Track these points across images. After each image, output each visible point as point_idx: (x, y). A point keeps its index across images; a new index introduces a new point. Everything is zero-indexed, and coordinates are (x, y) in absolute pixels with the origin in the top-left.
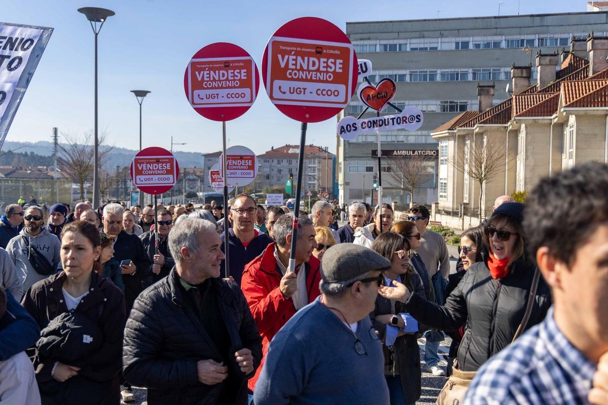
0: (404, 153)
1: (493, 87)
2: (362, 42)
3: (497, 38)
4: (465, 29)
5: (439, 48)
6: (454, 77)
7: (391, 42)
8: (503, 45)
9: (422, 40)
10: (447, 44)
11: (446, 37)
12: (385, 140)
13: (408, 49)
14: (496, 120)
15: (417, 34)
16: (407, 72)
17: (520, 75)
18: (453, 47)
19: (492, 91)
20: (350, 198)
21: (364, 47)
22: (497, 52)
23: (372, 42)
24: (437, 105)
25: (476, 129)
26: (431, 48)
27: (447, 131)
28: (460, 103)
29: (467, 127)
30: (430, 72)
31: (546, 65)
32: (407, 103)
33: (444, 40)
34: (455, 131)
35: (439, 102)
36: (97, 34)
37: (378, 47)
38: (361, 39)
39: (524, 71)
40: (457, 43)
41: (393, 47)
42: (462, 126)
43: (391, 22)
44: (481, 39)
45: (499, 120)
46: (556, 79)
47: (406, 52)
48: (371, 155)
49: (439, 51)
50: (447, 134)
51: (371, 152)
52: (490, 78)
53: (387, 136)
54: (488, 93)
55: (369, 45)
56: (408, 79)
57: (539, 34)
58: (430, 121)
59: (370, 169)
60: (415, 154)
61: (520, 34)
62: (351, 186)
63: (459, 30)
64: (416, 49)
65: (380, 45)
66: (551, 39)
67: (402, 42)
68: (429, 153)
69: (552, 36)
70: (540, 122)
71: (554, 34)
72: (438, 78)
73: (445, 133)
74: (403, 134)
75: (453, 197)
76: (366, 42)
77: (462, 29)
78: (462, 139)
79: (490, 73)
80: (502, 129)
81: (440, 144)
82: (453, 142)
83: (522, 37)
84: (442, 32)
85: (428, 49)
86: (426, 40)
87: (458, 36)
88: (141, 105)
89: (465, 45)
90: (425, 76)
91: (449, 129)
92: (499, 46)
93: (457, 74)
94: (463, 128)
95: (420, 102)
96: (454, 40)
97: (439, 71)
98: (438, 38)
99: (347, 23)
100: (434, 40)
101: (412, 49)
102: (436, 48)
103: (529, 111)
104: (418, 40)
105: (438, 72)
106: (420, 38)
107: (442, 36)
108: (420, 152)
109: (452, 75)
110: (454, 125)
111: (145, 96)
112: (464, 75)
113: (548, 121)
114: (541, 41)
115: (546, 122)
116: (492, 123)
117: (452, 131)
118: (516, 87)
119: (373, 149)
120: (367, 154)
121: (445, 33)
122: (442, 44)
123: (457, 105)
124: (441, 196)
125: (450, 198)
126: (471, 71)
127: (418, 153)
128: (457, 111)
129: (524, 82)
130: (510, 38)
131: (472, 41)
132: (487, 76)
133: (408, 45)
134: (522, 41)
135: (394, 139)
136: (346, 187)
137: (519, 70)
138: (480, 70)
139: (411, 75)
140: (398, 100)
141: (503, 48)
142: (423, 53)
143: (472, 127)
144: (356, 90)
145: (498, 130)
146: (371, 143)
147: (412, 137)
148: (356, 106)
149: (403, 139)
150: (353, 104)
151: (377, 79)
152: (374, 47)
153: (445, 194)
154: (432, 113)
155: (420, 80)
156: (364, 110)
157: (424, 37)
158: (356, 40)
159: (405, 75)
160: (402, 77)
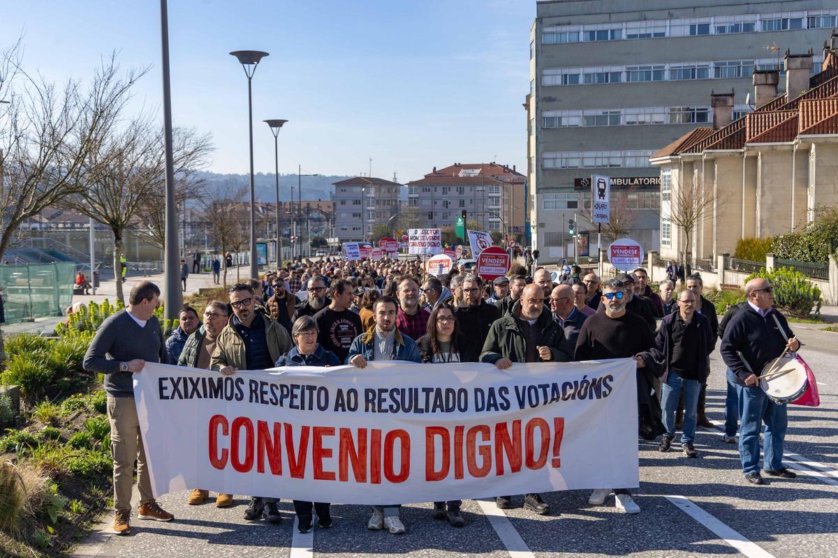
0: (619, 182)
1: (732, 95)
2: (559, 29)
3: (749, 18)
4: (704, 7)
5: (667, 35)
6: (690, 73)
7: (600, 27)
8: (758, 27)
9: (643, 24)
10: (679, 28)
11: (677, 18)
12: (593, 165)
13: (624, 37)
14: (729, 144)
15: (636, 16)
16: (622, 69)
17: (764, 82)
18: (687, 31)
19: (730, 101)
20: (545, 246)
21: (562, 35)
22: (750, 39)
23: (574, 28)
24: (664, 113)
25: (704, 154)
26: (656, 35)
27: (668, 157)
28: (697, 110)
29: (693, 152)
30: (654, 67)
31: (797, 69)
32: (623, 111)
33: (674, 22)
34: (679, 157)
35: (668, 110)
36: (250, 79)
37: (581, 34)
38: (558, 25)
39: (769, 75)
40: (693, 27)
41: (603, 34)
42: (686, 152)
44: (727, 20)
45: (732, 145)
46: (811, 87)
47: (620, 40)
48: (574, 186)
49: (667, 38)
50: (670, 161)
51: (573, 181)
52: (739, 75)
53: (596, 158)
55: (570, 33)
56: (624, 78)
57: (808, 10)
58: (651, 136)
59: (572, 205)
60: (635, 183)
61: (782, 11)
62: (547, 229)
63: (694, 8)
64: (635, 36)
65: (584, 32)
66: (826, 17)
67: (615, 26)
68: (654, 182)
69: (827, 12)
70: (779, 148)
71: (830, 9)
72: (667, 76)
73: (666, 159)
74: (619, 155)
75: (679, 243)
76: (564, 29)
77: (699, 7)
78: (689, 166)
79: (739, 67)
80: (737, 155)
81: (663, 174)
82: (677, 171)
83: (785, 16)
84: (671, 11)
85: (652, 36)
86: (649, 23)
87: (694, 17)
88: (276, 137)
89: (704, 29)
90: (648, 74)
91: (672, 155)
92: (752, 29)
93: (694, 70)
94: (688, 154)
95: (642, 110)
96: (688, 22)
97: (667, 67)
98: (665, 19)
99: (538, 3)
100: (660, 23)
101: (629, 36)
102: (664, 34)
103: (764, 135)
104: (637, 24)
106: (640, 20)
107: (671, 17)
108: (641, 180)
109: (686, 71)
110: (678, 148)
111: (281, 126)
112: (703, 70)
113: (789, 148)
114: (812, 21)
115: (786, 148)
116: (723, 148)
117: (675, 157)
118: (759, 98)
119: (577, 178)
120: (569, 183)
121: (675, 13)
122: (672, 28)
123: (693, 114)
124: (664, 242)
125: (675, 246)
126: (712, 64)
127: (639, 181)
128: (693, 121)
129: (770, 91)
130: (767, 16)
131: (713, 23)
132: (735, 73)
133: (624, 31)
134: (785, 20)
135: (605, 162)
136: (541, 229)
137: (763, 75)
138: (725, 64)
139: (628, 72)
140: (611, 108)
141: (757, 32)
142: (645, 42)
143: (699, 152)
144: (553, 95)
145: (731, 156)
146: (574, 169)
147: (630, 159)
148: (553, 118)
149: (618, 162)
150: (547, 114)
151: (581, 80)
152: (576, 35)
153: (669, 240)
154: (659, 125)
155: (641, 79)
156: (564, 122)
157: (645, 19)
158: (551, 25)
159: (620, 73)
160: (616, 75)
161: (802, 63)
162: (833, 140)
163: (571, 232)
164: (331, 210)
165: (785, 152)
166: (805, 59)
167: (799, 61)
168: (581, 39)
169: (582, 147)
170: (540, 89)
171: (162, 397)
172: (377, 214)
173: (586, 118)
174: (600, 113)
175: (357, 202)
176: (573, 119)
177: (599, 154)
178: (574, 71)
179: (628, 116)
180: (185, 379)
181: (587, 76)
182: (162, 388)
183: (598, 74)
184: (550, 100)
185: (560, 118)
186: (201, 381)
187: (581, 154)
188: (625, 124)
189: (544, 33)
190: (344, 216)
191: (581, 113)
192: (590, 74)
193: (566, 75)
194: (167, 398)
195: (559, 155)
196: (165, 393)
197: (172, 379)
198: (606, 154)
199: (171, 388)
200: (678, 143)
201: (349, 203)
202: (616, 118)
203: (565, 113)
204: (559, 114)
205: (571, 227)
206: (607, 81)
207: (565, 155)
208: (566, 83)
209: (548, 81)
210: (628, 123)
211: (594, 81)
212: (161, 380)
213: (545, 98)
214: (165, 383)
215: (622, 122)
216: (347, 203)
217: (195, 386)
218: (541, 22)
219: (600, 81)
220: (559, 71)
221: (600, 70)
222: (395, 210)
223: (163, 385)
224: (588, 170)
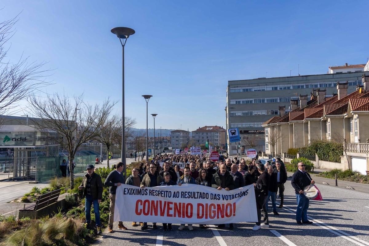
0: (253, 131)
1: (285, 107)
2: (235, 88)
3: (289, 85)
4: (276, 82)
5: (265, 90)
7: (246, 88)
8: (291, 88)
9: (259, 87)
10: (269, 88)
11: (268, 85)
12: (245, 126)
13: (253, 90)
14: (284, 121)
15: (257, 84)
16: (253, 99)
17: (294, 103)
18: (271, 89)
19: (284, 109)
20: (232, 150)
21: (236, 90)
22: (289, 91)
23: (239, 88)
24: (265, 112)
25: (277, 124)
28: (275, 111)
30: (262, 99)
31: (303, 100)
32: (253, 111)
33: (267, 86)
37: (241, 90)
38: (234, 87)
39: (295, 102)
40: (273, 88)
41: (247, 90)
43: (246, 80)
44: (282, 86)
46: (307, 105)
47: (252, 92)
48: (240, 133)
54: (283, 109)
56: (253, 102)
57: (306, 83)
58: (262, 119)
60: (257, 132)
61: (298, 84)
63: (273, 83)
66: (311, 85)
67: (250, 88)
69: (311, 84)
70: (299, 122)
71: (312, 83)
72: (266, 101)
73: (266, 125)
74: (253, 124)
78: (273, 128)
79: (286, 99)
80: (287, 124)
81: (265, 129)
82: (270, 128)
83: (299, 85)
84: (267, 83)
85: (261, 90)
86: (260, 87)
87: (273, 85)
89: (276, 88)
90: (260, 101)
92: (290, 88)
93: (273, 100)
94: (273, 124)
95: (259, 111)
96: (271, 86)
97: (266, 99)
99: (228, 81)
100: (263, 87)
101: (255, 90)
102: (264, 90)
103: (295, 118)
104: (257, 87)
107: (266, 85)
109: (271, 100)
110: (270, 122)
112: (276, 100)
113: (302, 122)
114: (307, 86)
115: (301, 122)
117: (269, 124)
118: (292, 108)
119: (241, 130)
121: (268, 84)
122: (267, 88)
124: (267, 149)
125: (270, 150)
126: (279, 98)
127: (259, 131)
128: (274, 114)
129: (295, 106)
130: (294, 85)
131: (279, 87)
132: (285, 100)
133: (253, 89)
134: (299, 86)
135: (249, 126)
136: (230, 145)
137: (294, 101)
138: (282, 98)
139: (255, 100)
140: (250, 111)
142: (259, 92)
145: (285, 124)
146: (240, 128)
147: (256, 125)
148: (233, 113)
149: (252, 126)
151: (241, 103)
152: (239, 90)
153: (268, 148)
154: (264, 115)
155: (258, 102)
156: (237, 114)
157: (259, 86)
158: (232, 87)
159: (252, 101)
160: (251, 101)
161: (305, 98)
162: (315, 120)
163: (239, 146)
164: (170, 139)
165: (301, 123)
166: (305, 97)
167: (304, 97)
168: (241, 91)
169: (242, 122)
170: (229, 106)
171: (124, 194)
172: (183, 140)
173: (243, 113)
174: (247, 112)
175: (177, 137)
176: (239, 113)
177: (247, 123)
178: (239, 100)
179: (255, 113)
180: (131, 189)
181: (243, 101)
182: (125, 191)
184: (232, 108)
185: (235, 113)
186: (135, 190)
187: (241, 124)
189: (231, 90)
190: (173, 141)
191: (241, 112)
192: (244, 101)
193: (237, 101)
194: (126, 194)
195: (235, 124)
197: (128, 189)
198: (249, 123)
199: (127, 191)
200: (270, 120)
201: (175, 137)
202: (251, 113)
203: (237, 112)
204: (235, 112)
205: (239, 145)
206: (249, 103)
207: (237, 124)
208: (237, 103)
209: (232, 103)
210: (255, 115)
211: (245, 103)
214: (126, 190)
215: (253, 115)
217: (134, 191)
218: (229, 86)
219: (247, 103)
220: (235, 100)
221: (246, 100)
222: (188, 139)
223: (125, 190)
224: (243, 128)
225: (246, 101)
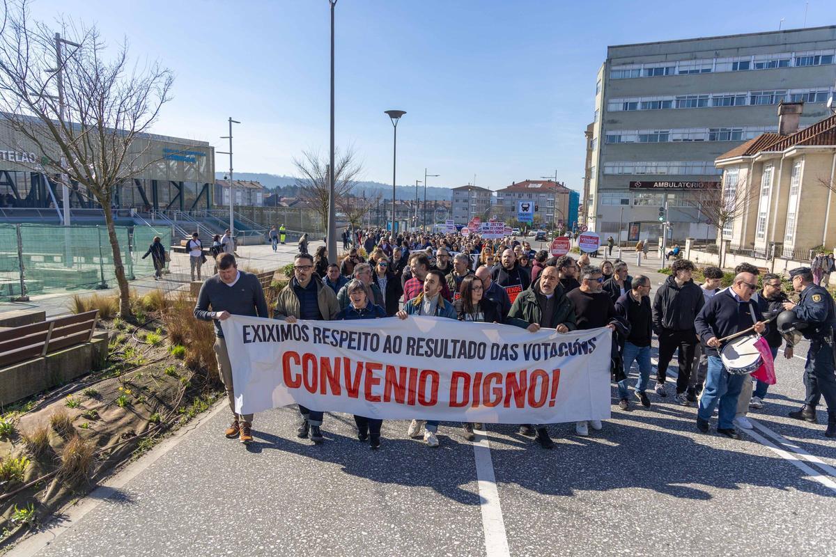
0: (666, 185)
2: (624, 67)
3: (785, 56)
4: (746, 48)
5: (713, 70)
6: (729, 101)
7: (657, 66)
8: (793, 63)
9: (693, 62)
10: (724, 65)
11: (723, 57)
12: (644, 171)
13: (677, 72)
14: (822, 140)
15: (688, 55)
16: (673, 98)
18: (730, 68)
20: (602, 231)
21: (626, 72)
22: (784, 73)
23: (636, 67)
24: (705, 133)
25: (788, 151)
26: (703, 71)
27: (741, 157)
28: (733, 130)
29: (774, 150)
30: (700, 97)
32: (671, 131)
33: (720, 60)
34: (753, 157)
35: (708, 130)
37: (642, 71)
38: (624, 64)
40: (735, 64)
41: (659, 71)
42: (767, 150)
43: (659, 43)
44: (763, 58)
45: (826, 141)
47: (673, 75)
48: (629, 187)
49: (713, 73)
50: (741, 161)
51: (628, 184)
52: (772, 102)
53: (645, 167)
54: (794, 112)
55: (632, 70)
56: (674, 105)
58: (692, 150)
59: (625, 202)
60: (679, 186)
61: (815, 49)
62: (604, 219)
63: (738, 48)
64: (686, 72)
65: (644, 69)
67: (669, 65)
68: (695, 185)
72: (710, 103)
73: (739, 159)
74: (665, 165)
75: (742, 234)
76: (628, 67)
77: (742, 47)
78: (761, 166)
79: (772, 96)
80: (830, 151)
81: (726, 173)
82: (747, 169)
83: (817, 53)
84: (718, 52)
85: (700, 72)
86: (699, 62)
87: (738, 56)
89: (745, 65)
90: (694, 102)
91: (743, 155)
92: (787, 65)
93: (733, 99)
94: (768, 152)
95: (686, 131)
96: (731, 60)
97: (711, 96)
98: (712, 58)
99: (609, 47)
100: (708, 61)
101: (680, 72)
102: (709, 70)
104: (689, 63)
105: (709, 97)
106: (692, 59)
107: (717, 56)
109: (726, 99)
110: (749, 149)
112: (741, 99)
116: (816, 144)
117: (747, 157)
119: (632, 181)
120: (624, 186)
121: (722, 53)
122: (717, 65)
123: (730, 133)
126: (749, 94)
127: (683, 184)
128: (729, 139)
130: (801, 54)
131: (753, 60)
132: (768, 100)
133: (677, 68)
134: (817, 58)
135: (653, 170)
136: (599, 219)
138: (761, 94)
139: (678, 101)
140: (661, 129)
141: (791, 67)
142: (694, 76)
143: (780, 150)
144: (616, 118)
145: (823, 152)
146: (629, 175)
147: (674, 168)
148: (614, 136)
149: (664, 170)
150: (610, 133)
151: (639, 107)
152: (637, 72)
153: (731, 231)
155: (688, 106)
156: (623, 139)
157: (695, 58)
158: (618, 65)
159: (671, 101)
160: (667, 103)
164: (450, 206)
168: (642, 75)
169: (635, 159)
170: (606, 114)
171: (246, 341)
172: (478, 209)
173: (641, 136)
174: (652, 132)
175: (465, 201)
176: (630, 136)
177: (649, 163)
178: (633, 100)
179: (675, 135)
180: (263, 327)
181: (644, 104)
182: (245, 334)
183: (653, 102)
184: (613, 122)
185: (620, 136)
186: (275, 327)
187: (634, 164)
188: (672, 141)
189: (612, 71)
191: (636, 132)
192: (646, 102)
193: (627, 103)
194: (250, 341)
195: (617, 164)
196: (249, 338)
197: (253, 327)
198: (655, 164)
199: (253, 333)
200: (746, 146)
201: (461, 201)
202: (664, 136)
203: (624, 132)
204: (619, 133)
206: (660, 108)
207: (621, 164)
208: (626, 109)
209: (612, 108)
210: (674, 140)
211: (649, 108)
212: (245, 327)
213: (609, 121)
214: (248, 330)
215: (670, 139)
216: (460, 201)
217: (271, 331)
218: (610, 62)
219: (654, 107)
220: (622, 100)
221: (655, 99)
222: (489, 206)
223: (247, 332)
224: (638, 176)
225: (654, 103)
